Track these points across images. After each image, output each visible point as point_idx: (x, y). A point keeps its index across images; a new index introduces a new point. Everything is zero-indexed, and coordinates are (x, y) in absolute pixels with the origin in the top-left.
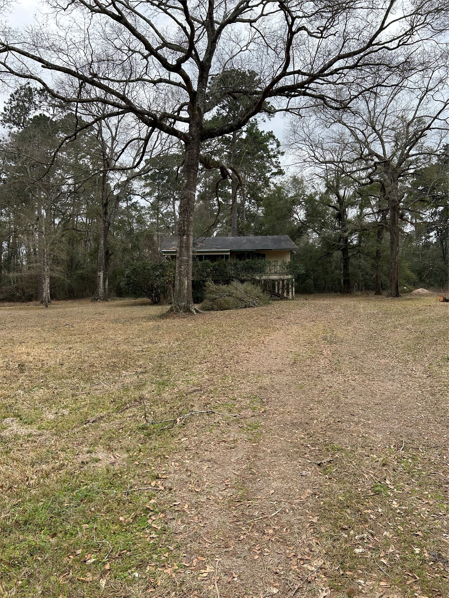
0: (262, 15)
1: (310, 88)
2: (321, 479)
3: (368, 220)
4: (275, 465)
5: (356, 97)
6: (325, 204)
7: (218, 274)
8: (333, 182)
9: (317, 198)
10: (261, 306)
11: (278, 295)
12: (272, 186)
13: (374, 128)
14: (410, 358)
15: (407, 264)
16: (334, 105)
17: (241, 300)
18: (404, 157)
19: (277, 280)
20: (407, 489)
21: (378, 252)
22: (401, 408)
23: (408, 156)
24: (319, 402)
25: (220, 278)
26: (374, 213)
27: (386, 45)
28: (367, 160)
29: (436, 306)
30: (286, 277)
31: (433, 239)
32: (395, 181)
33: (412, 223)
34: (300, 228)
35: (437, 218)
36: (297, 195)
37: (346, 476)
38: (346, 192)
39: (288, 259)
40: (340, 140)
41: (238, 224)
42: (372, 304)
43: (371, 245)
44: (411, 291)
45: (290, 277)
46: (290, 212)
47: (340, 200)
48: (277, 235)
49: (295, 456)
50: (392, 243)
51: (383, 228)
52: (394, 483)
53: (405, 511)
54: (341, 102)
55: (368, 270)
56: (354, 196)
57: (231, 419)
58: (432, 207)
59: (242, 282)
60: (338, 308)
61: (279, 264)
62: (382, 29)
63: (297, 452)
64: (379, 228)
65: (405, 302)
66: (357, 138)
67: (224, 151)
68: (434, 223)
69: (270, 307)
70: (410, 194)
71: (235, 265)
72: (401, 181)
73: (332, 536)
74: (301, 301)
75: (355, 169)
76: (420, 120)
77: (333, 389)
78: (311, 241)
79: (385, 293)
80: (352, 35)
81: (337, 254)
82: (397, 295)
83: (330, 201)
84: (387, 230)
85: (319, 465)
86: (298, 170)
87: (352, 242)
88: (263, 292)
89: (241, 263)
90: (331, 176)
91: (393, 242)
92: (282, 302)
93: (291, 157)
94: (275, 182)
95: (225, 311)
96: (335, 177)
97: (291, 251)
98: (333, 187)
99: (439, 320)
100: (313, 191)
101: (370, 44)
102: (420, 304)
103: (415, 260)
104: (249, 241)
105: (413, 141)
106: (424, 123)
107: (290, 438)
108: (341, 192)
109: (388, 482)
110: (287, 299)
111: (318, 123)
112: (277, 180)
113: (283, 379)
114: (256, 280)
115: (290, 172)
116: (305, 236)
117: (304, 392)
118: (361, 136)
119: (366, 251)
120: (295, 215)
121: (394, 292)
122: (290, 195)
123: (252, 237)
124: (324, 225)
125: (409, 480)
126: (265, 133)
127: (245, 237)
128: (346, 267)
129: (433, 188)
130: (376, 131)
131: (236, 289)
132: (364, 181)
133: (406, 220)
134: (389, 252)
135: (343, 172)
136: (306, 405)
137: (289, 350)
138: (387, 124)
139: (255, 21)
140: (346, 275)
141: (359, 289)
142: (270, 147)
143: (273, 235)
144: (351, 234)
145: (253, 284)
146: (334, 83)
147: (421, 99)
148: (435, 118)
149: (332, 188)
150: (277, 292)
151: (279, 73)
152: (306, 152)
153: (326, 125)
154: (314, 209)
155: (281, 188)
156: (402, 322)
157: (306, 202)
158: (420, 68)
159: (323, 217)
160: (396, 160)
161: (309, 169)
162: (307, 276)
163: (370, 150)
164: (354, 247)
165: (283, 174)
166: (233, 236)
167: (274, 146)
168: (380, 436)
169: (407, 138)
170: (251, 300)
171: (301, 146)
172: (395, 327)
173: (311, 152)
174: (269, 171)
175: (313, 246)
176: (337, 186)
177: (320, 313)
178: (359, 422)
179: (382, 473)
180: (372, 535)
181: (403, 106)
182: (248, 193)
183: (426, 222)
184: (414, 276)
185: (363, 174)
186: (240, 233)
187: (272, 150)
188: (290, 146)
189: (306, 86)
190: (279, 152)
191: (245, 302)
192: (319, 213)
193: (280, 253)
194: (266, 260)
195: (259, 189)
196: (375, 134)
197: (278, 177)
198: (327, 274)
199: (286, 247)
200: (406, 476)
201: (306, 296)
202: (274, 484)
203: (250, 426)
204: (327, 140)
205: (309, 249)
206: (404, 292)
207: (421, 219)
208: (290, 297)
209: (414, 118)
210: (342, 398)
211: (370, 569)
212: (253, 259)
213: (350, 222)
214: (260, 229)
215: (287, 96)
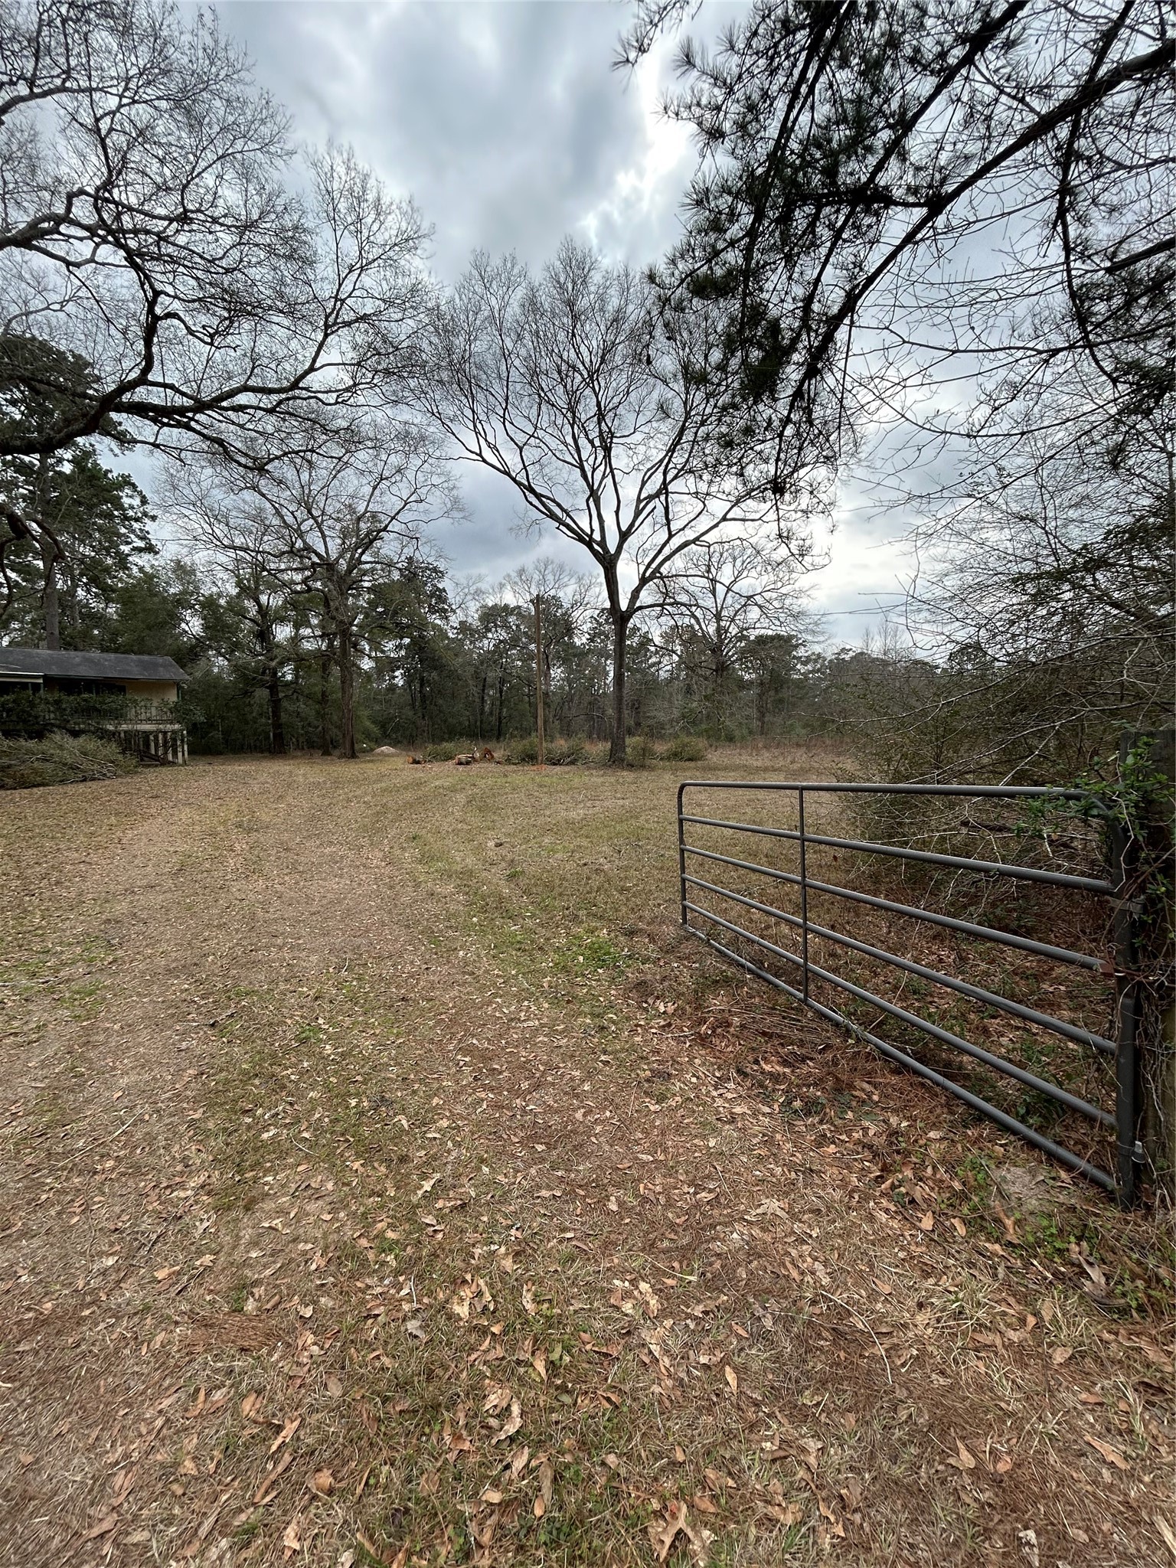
0: (92, 260)
1: (197, 422)
2: (216, 1045)
3: (307, 646)
4: (128, 1048)
5: (277, 458)
6: (237, 614)
7: (14, 718)
8: (249, 580)
9: (222, 602)
10: (120, 776)
11: (156, 758)
12: (135, 570)
13: (309, 512)
14: (365, 842)
15: (366, 713)
16: (243, 460)
17: (72, 768)
18: (356, 563)
19: (151, 732)
20: (348, 1021)
21: (324, 693)
22: (348, 913)
23: (361, 562)
24: (219, 927)
25: (20, 726)
26: (315, 637)
27: (320, 395)
28: (301, 557)
29: (402, 770)
30: (169, 727)
31: (400, 682)
32: (343, 594)
33: (370, 657)
34: (193, 647)
35: (403, 653)
36: (184, 592)
37: (257, 1029)
38: (273, 600)
39: (172, 697)
40: (258, 517)
41: (62, 629)
42: (317, 768)
43: (312, 682)
44: (372, 750)
45: (177, 726)
46: (176, 619)
47: (263, 611)
48: (150, 654)
49: (169, 1022)
50: (343, 682)
51: (329, 660)
52: (329, 1021)
53: (342, 1054)
54: (255, 459)
55: (312, 719)
56: (284, 607)
57: (36, 989)
58: (395, 637)
59: (75, 734)
60: (264, 777)
61: (155, 704)
62: (312, 369)
63: (173, 1015)
64: (324, 659)
65: (363, 766)
66: (284, 522)
67: (18, 487)
68: (398, 659)
69: (137, 779)
70: (367, 616)
71: (57, 702)
72: (353, 595)
73: (225, 1129)
74: (200, 767)
75: (283, 566)
76: (374, 516)
77: (245, 903)
78: (216, 670)
79: (337, 752)
80: (266, 361)
81: (262, 694)
82: (352, 755)
83: (246, 610)
84: (337, 663)
85: (213, 1025)
86: (185, 551)
87: (283, 676)
88: (123, 752)
89: (70, 701)
90: (246, 572)
91: (346, 682)
92: (165, 770)
93: (169, 527)
94: (141, 563)
95: (35, 790)
96: (251, 574)
97: (177, 685)
98: (249, 588)
99: (406, 788)
100: (215, 589)
101: (295, 386)
102: (384, 768)
103: (377, 707)
104: (90, 661)
105: (367, 542)
106: (380, 522)
107: (161, 994)
108: (264, 599)
109: (321, 1021)
110: (173, 764)
111: (216, 481)
112: (144, 560)
113: (156, 899)
114: (107, 731)
115: (170, 552)
116: (202, 662)
117: (193, 915)
118: (290, 519)
119: (306, 692)
120: (183, 625)
121: (348, 752)
122: (172, 591)
123: (96, 654)
124: (236, 646)
125: (351, 1009)
126: (115, 474)
127: (79, 654)
128: (276, 714)
129: (395, 613)
130: (314, 518)
131: (61, 747)
132: (298, 588)
133: (362, 651)
134: (340, 695)
135: (264, 569)
136: (196, 936)
137: (172, 849)
138: (329, 510)
139: (78, 265)
140: (277, 725)
141: (299, 747)
142: (126, 501)
143: (141, 653)
144: (282, 664)
145: (101, 738)
146: (242, 426)
147: (375, 488)
148: (393, 518)
149: (248, 591)
150: (153, 752)
151: (133, 375)
152: (197, 523)
153: (232, 488)
154: (218, 619)
155: (152, 576)
156: (358, 792)
157: (203, 605)
158: (369, 444)
159: (234, 634)
160: (343, 565)
161: (206, 553)
162: (211, 725)
163: (304, 542)
164: (288, 684)
165: (157, 553)
166: (49, 648)
167: (136, 502)
168: (314, 958)
169: (358, 536)
170: (96, 767)
171: (187, 512)
172: (349, 801)
173: (206, 526)
174: (128, 543)
175: (219, 677)
176: (257, 588)
177: (233, 785)
178: (284, 945)
179: (314, 1010)
180: (291, 1104)
181: (351, 491)
182: (82, 575)
183: (388, 657)
184: (375, 729)
185: (298, 577)
186: (69, 644)
187: (132, 507)
188: (166, 508)
189: (190, 415)
190: (145, 514)
191: (82, 771)
192: (229, 626)
193: (157, 686)
194: (128, 696)
195: (107, 570)
196: (311, 521)
197: (147, 556)
198: (247, 723)
199: (167, 676)
200: (349, 1005)
201: (209, 759)
202: (124, 1081)
203: (78, 993)
204: (234, 513)
205: (211, 683)
206: (364, 751)
207: (383, 652)
208: (180, 760)
209: (366, 511)
210: (260, 913)
211: (283, 1155)
212: (97, 693)
213: (278, 646)
214: (113, 640)
215: (155, 421)
